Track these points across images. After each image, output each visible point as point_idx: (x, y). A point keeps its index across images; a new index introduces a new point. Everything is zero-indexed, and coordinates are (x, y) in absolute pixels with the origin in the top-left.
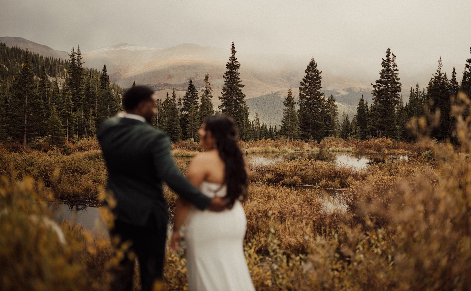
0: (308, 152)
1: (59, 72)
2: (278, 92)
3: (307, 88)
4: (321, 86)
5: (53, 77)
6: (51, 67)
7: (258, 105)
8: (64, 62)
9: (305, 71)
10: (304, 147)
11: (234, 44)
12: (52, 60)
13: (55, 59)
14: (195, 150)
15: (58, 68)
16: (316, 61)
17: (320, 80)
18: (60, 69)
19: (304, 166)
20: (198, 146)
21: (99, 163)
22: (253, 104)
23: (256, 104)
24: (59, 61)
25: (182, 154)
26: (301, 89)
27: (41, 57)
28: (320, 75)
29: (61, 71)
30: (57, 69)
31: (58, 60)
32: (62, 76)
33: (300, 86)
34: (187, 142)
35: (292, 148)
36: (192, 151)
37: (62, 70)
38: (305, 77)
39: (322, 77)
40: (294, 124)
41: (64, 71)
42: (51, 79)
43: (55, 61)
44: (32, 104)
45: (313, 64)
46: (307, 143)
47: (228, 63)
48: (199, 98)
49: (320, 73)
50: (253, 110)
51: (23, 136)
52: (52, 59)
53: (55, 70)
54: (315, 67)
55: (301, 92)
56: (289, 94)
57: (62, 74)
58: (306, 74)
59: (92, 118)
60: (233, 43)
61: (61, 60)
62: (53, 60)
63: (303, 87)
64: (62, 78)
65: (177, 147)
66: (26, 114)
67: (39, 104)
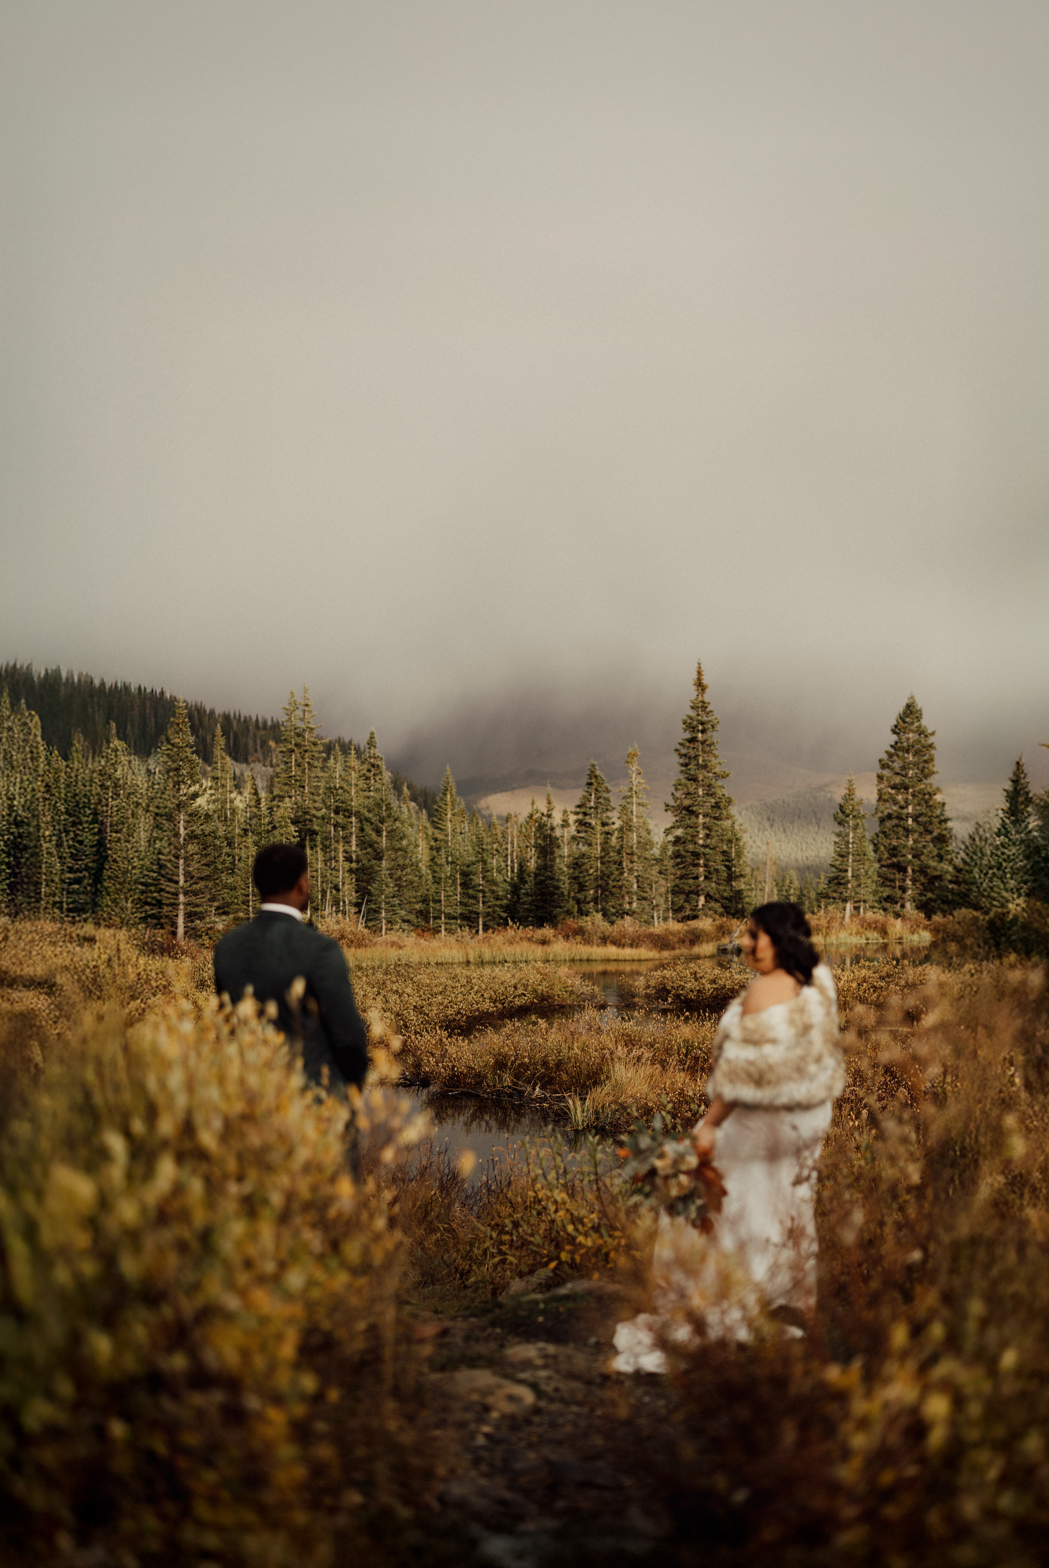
0: (900, 943)
1: (256, 750)
2: (826, 785)
3: (897, 774)
4: (935, 769)
5: (243, 762)
6: (236, 737)
7: (774, 820)
8: (269, 723)
9: (892, 730)
10: (890, 930)
11: (702, 665)
12: (239, 720)
13: (245, 718)
14: (606, 943)
15: (255, 741)
16: (920, 704)
17: (933, 752)
18: (258, 742)
19: (882, 978)
20: (614, 934)
21: (364, 978)
22: (760, 819)
23: (769, 819)
24: (257, 720)
25: (572, 956)
26: (880, 778)
27: (212, 712)
28: (931, 740)
29: (262, 747)
30: (251, 743)
31: (254, 718)
32: (265, 759)
33: (880, 771)
34: (586, 922)
35: (858, 933)
36: (598, 945)
37: (264, 743)
38: (892, 746)
39: (936, 745)
40: (862, 870)
41: (270, 747)
42: (237, 769)
43: (245, 721)
44: (196, 837)
45: (910, 712)
46: (899, 920)
47: (688, 716)
48: (614, 809)
49: (933, 734)
50: (760, 834)
51: (177, 916)
52: (240, 716)
53: (246, 744)
54: (919, 719)
55: (882, 786)
56: (847, 792)
57: (263, 754)
58: (895, 738)
59: (343, 868)
60: (699, 664)
61: (260, 720)
62: (242, 719)
63: (886, 773)
64: (264, 765)
65: (560, 937)
66: (181, 861)
67: (213, 834)
